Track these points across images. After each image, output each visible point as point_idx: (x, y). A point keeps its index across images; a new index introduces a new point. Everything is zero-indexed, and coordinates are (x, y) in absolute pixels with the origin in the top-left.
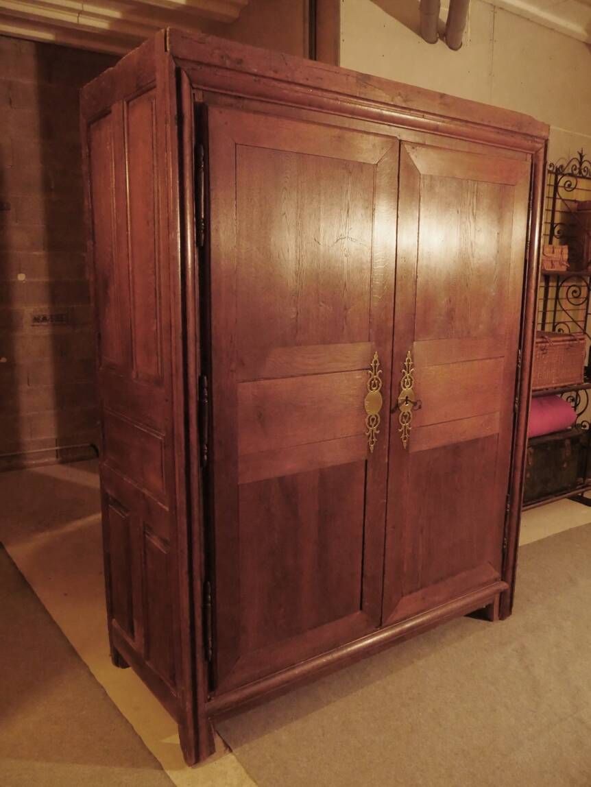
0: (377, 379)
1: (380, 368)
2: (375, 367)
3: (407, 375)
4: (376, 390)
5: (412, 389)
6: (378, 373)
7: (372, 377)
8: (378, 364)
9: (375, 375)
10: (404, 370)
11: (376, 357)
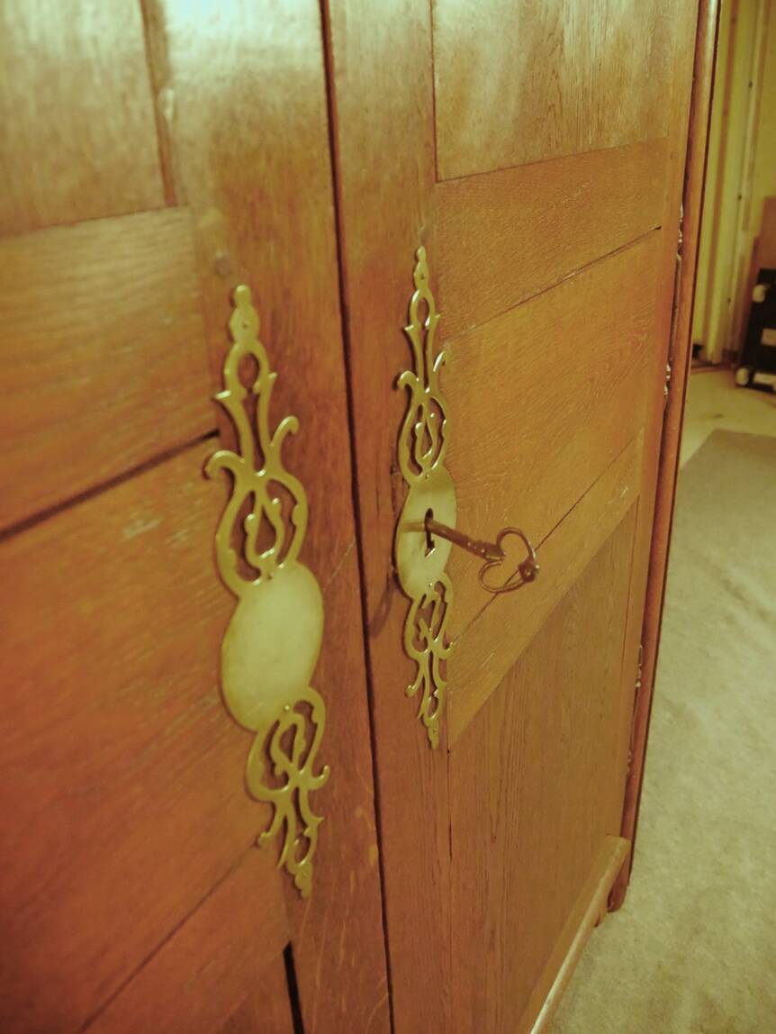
0: (275, 488)
1: (285, 400)
2: (252, 402)
3: (422, 395)
4: (281, 557)
5: (444, 463)
6: (272, 447)
7: (241, 492)
8: (266, 379)
9: (260, 461)
10: (405, 375)
11: (244, 325)
